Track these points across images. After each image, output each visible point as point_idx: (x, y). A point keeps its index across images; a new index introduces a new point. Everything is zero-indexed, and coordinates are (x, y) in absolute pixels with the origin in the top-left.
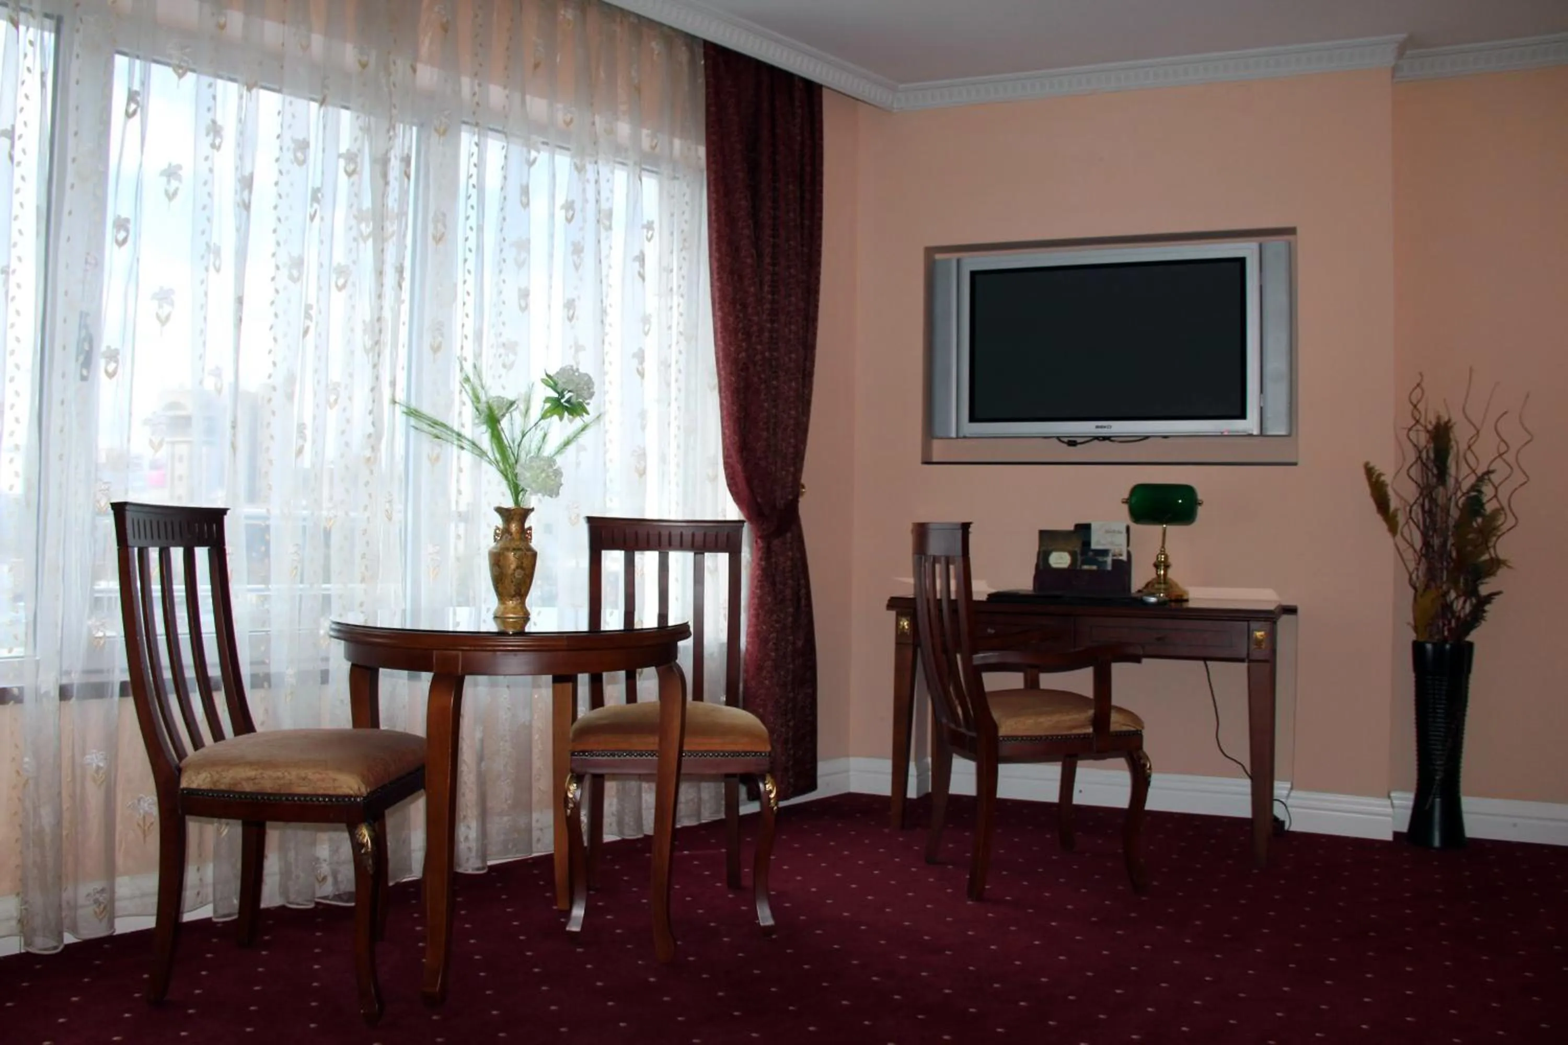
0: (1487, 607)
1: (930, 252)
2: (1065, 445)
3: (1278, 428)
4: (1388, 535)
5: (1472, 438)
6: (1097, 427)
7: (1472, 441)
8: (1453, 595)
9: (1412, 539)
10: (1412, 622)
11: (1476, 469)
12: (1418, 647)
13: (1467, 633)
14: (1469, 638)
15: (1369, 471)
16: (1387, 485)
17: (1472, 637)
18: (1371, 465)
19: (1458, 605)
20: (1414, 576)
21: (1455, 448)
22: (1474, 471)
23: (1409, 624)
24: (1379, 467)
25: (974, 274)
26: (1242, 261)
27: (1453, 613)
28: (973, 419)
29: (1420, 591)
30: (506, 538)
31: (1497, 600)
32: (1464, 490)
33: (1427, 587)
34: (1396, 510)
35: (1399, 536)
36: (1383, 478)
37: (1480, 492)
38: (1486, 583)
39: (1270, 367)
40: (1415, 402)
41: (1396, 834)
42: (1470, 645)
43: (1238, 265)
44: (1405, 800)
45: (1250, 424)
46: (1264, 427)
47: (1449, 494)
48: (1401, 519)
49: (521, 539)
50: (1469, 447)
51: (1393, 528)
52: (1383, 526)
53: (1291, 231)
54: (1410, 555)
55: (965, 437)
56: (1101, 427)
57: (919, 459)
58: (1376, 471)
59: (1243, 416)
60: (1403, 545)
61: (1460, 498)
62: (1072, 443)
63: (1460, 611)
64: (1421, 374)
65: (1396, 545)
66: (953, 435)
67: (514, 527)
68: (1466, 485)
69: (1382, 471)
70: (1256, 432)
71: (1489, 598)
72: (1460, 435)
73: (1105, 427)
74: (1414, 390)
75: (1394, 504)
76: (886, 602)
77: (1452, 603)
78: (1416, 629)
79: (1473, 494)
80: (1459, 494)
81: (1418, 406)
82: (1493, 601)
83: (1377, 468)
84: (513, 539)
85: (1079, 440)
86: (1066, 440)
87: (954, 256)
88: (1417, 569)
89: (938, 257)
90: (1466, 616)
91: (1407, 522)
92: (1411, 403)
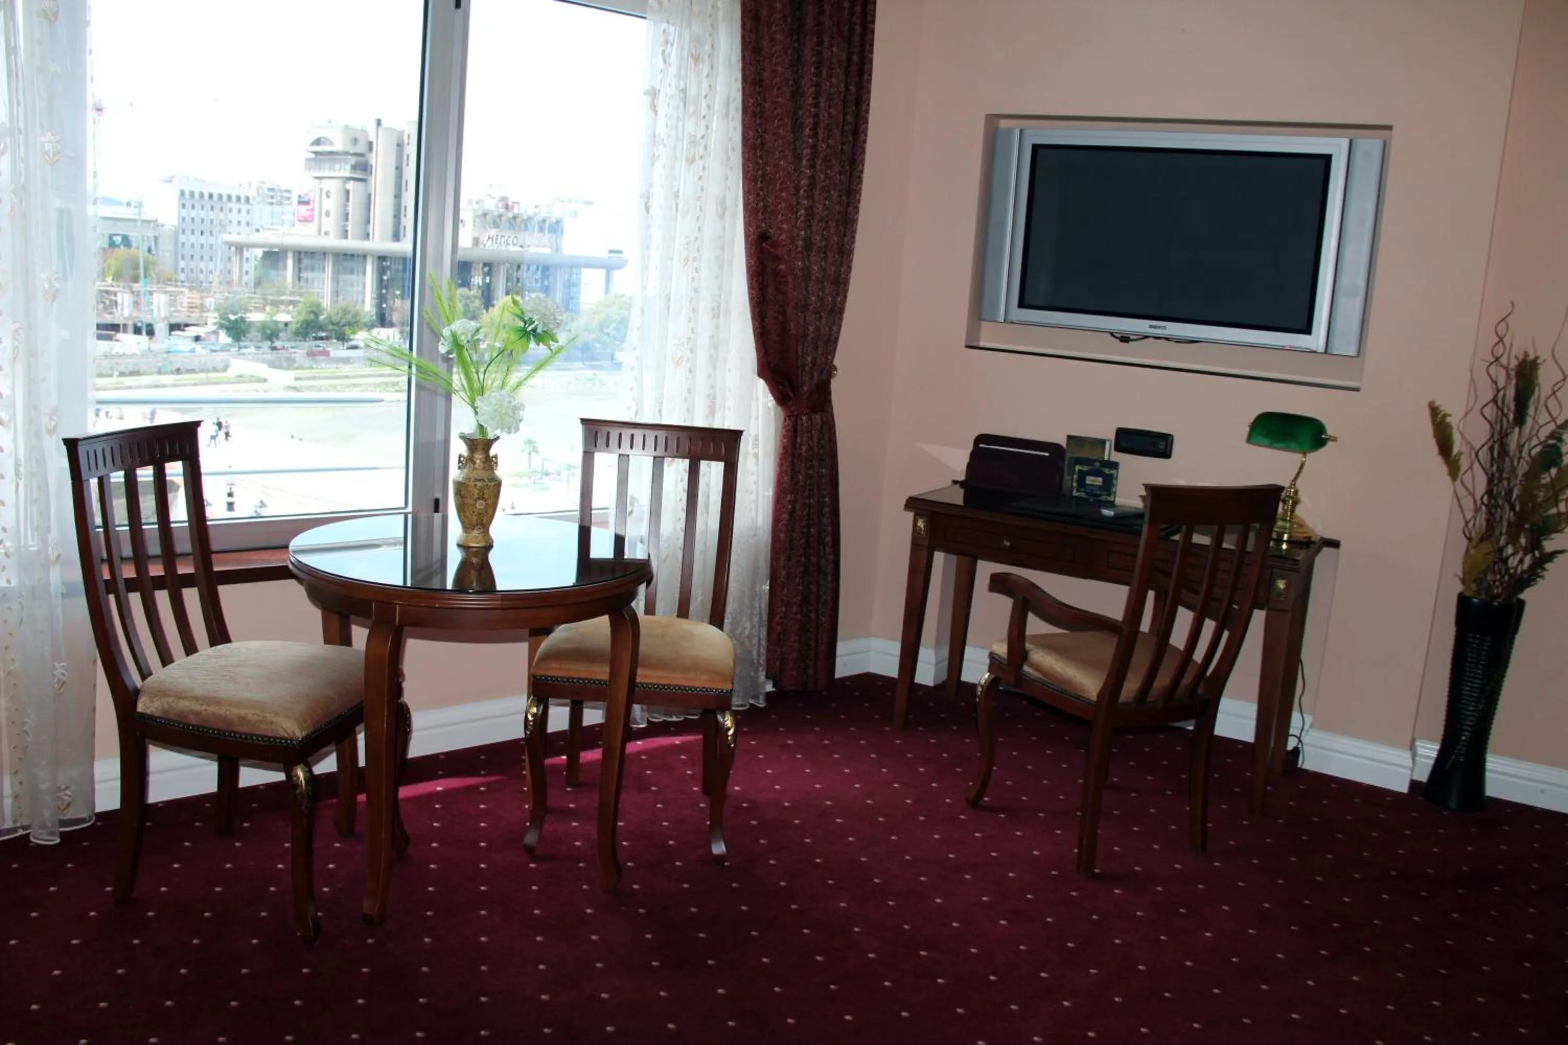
0: (1547, 566)
1: (992, 120)
2: (1118, 341)
3: (1346, 345)
4: (1448, 479)
5: (1558, 383)
6: (1151, 326)
7: (1558, 386)
8: (1510, 550)
9: (1474, 488)
10: (1461, 574)
11: (1557, 417)
12: (1463, 601)
13: (1521, 591)
14: (1522, 596)
15: (1434, 410)
16: (1451, 428)
17: (1524, 596)
18: (1437, 404)
19: (1513, 562)
20: (1470, 525)
21: (1536, 393)
22: (1554, 420)
23: (1456, 575)
24: (1445, 408)
25: (1036, 148)
26: (1327, 159)
27: (1507, 569)
28: (1022, 304)
29: (1474, 543)
30: (470, 466)
31: (1560, 559)
32: (1542, 439)
33: (1482, 540)
34: (1460, 454)
35: (1458, 482)
36: (1448, 419)
37: (1560, 440)
38: (1552, 539)
39: (1344, 280)
40: (1501, 336)
41: (1414, 784)
42: (1522, 603)
43: (1323, 162)
44: (1429, 751)
45: (1316, 340)
46: (1329, 345)
47: (1523, 441)
48: (1464, 463)
49: (484, 468)
50: (1554, 393)
51: (1454, 470)
52: (1444, 469)
53: (1389, 128)
54: (1468, 504)
55: (1013, 323)
56: (1155, 327)
57: (963, 344)
58: (1441, 412)
59: (1308, 330)
60: (1462, 492)
61: (1536, 446)
62: (1125, 339)
63: (1516, 568)
64: (1513, 304)
65: (1455, 491)
66: (1001, 319)
67: (479, 457)
68: (1544, 433)
69: (1448, 411)
70: (1321, 347)
71: (1551, 556)
72: (1546, 377)
73: (1159, 327)
74: (1499, 323)
75: (1458, 446)
76: (904, 502)
77: (1508, 558)
78: (1463, 581)
79: (1551, 442)
80: (1534, 441)
81: (1505, 340)
82: (1556, 560)
83: (1442, 408)
84: (475, 469)
85: (1132, 337)
86: (1119, 335)
87: (1016, 124)
88: (1475, 518)
89: (1003, 123)
90: (1523, 572)
91: (1471, 467)
92: (1497, 334)
